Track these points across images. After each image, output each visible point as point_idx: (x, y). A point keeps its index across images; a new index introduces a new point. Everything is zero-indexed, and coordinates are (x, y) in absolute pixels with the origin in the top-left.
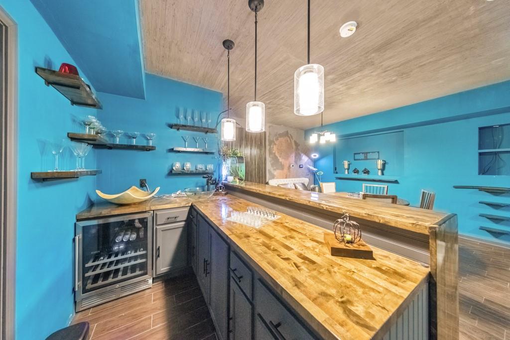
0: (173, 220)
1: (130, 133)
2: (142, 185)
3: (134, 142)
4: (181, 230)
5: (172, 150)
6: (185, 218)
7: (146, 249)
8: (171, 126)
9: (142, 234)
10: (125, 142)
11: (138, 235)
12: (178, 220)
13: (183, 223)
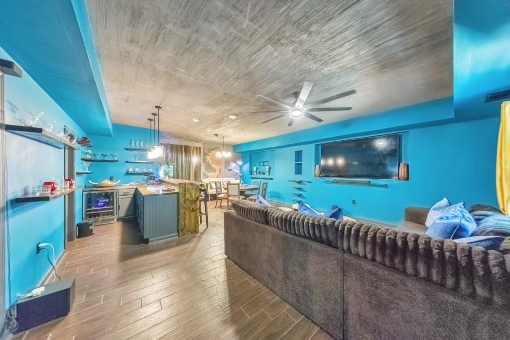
0: (127, 194)
1: (104, 154)
2: (111, 179)
3: (107, 158)
4: (131, 198)
5: (127, 162)
6: (133, 193)
7: (113, 205)
8: (127, 149)
9: (111, 199)
10: (102, 158)
11: (109, 200)
12: (129, 194)
13: (132, 196)
